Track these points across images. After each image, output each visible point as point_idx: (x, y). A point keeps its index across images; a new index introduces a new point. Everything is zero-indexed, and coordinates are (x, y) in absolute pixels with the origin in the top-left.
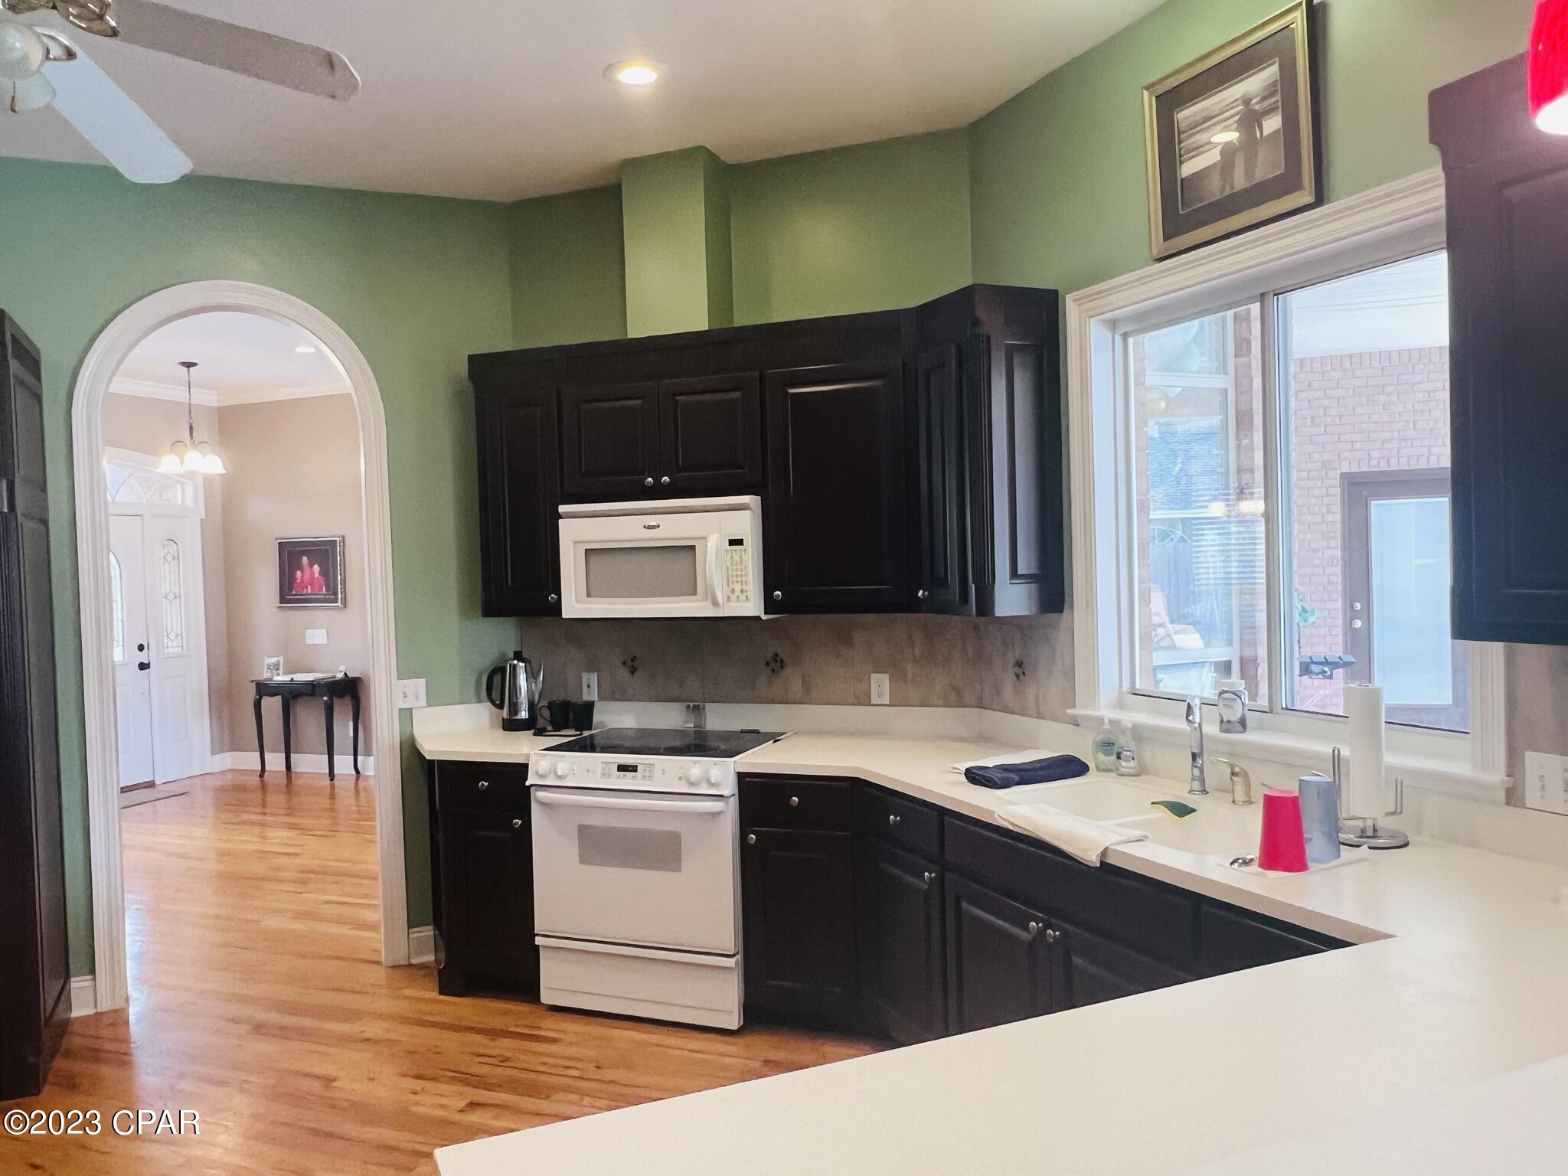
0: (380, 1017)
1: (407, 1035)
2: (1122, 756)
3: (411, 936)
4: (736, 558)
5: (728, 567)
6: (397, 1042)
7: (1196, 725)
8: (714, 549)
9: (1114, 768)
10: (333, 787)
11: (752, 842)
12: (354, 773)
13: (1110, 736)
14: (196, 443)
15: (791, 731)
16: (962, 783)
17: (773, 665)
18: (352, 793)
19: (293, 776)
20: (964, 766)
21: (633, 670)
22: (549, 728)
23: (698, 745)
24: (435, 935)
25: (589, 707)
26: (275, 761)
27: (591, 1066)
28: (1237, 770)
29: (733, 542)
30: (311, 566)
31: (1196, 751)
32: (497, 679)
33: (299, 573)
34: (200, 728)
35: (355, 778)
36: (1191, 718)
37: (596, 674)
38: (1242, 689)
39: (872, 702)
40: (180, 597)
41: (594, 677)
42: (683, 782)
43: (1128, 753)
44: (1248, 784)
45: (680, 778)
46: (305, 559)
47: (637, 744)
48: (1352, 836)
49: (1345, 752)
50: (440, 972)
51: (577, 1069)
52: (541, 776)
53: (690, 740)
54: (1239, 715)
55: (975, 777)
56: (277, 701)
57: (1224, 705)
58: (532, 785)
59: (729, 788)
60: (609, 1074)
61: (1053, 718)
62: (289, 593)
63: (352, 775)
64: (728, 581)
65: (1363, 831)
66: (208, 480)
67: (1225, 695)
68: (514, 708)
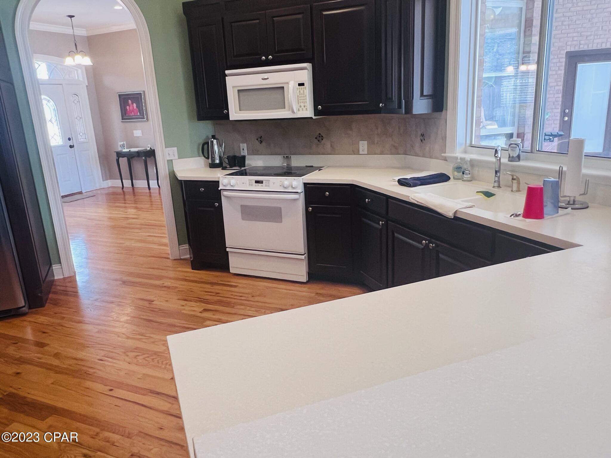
0: (171, 278)
1: (180, 284)
2: (465, 173)
3: (180, 248)
4: (302, 92)
5: (298, 96)
6: (176, 287)
7: (499, 158)
8: (292, 88)
9: (461, 178)
10: (150, 193)
11: (310, 211)
12: (158, 187)
13: (460, 164)
14: (79, 52)
15: (326, 166)
16: (396, 185)
17: (319, 138)
18: (158, 194)
19: (135, 189)
20: (397, 179)
21: (261, 142)
22: (228, 167)
23: (288, 172)
24: (189, 248)
25: (244, 158)
26: (127, 183)
27: (250, 296)
28: (515, 177)
29: (300, 85)
30: (132, 104)
31: (497, 170)
32: (206, 146)
33: (128, 107)
34: (97, 171)
35: (158, 189)
36: (496, 155)
37: (246, 144)
38: (519, 142)
39: (360, 153)
40: (82, 118)
41: (245, 145)
42: (282, 187)
43: (468, 172)
44: (519, 183)
45: (281, 185)
46: (130, 101)
47: (264, 172)
48: (564, 204)
49: (565, 169)
50: (191, 261)
51: (245, 297)
52: (225, 186)
53: (285, 170)
54: (517, 154)
55: (402, 182)
56: (125, 159)
57: (511, 150)
58: (221, 189)
59: (300, 189)
60: (257, 299)
61: (436, 158)
62: (125, 115)
63: (157, 188)
64: (298, 102)
65: (569, 202)
66: (86, 67)
67: (512, 146)
68: (213, 159)
